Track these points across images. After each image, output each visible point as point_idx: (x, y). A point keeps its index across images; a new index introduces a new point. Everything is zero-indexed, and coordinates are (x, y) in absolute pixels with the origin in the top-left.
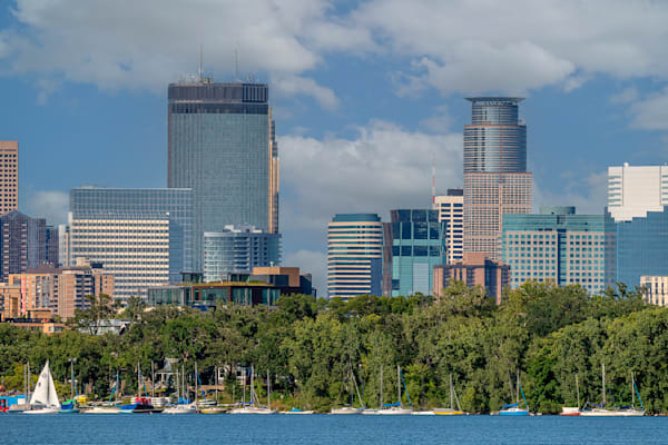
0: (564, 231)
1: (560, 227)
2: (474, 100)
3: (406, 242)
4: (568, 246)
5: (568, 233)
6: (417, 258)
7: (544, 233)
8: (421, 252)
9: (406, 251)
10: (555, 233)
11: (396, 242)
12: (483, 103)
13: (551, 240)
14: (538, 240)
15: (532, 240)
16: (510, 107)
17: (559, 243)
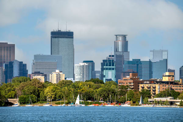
0: (138, 64)
1: (137, 63)
2: (116, 35)
3: (107, 67)
4: (139, 68)
5: (139, 65)
6: (109, 70)
7: (134, 65)
8: (110, 69)
9: (107, 69)
10: (136, 65)
11: (105, 67)
12: (118, 36)
13: (135, 66)
14: (132, 66)
15: (131, 66)
16: (124, 37)
17: (137, 67)
